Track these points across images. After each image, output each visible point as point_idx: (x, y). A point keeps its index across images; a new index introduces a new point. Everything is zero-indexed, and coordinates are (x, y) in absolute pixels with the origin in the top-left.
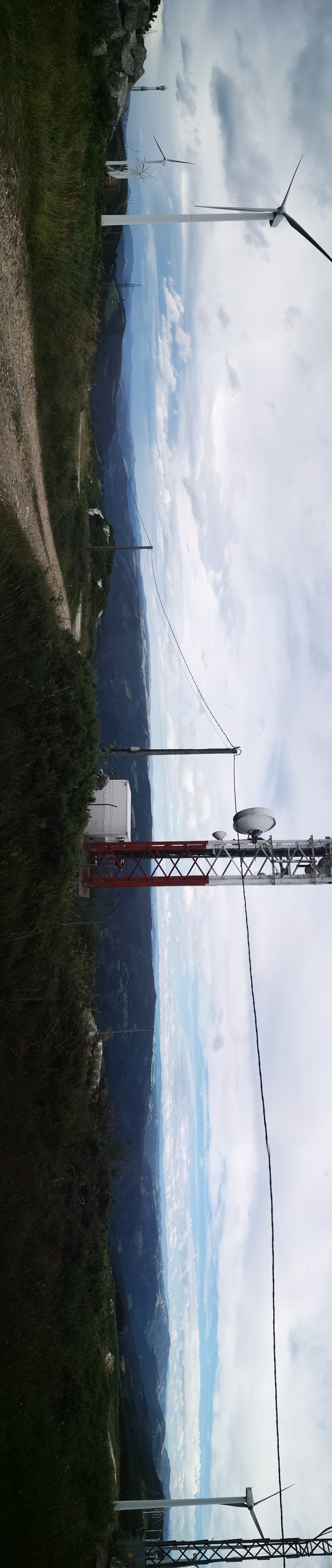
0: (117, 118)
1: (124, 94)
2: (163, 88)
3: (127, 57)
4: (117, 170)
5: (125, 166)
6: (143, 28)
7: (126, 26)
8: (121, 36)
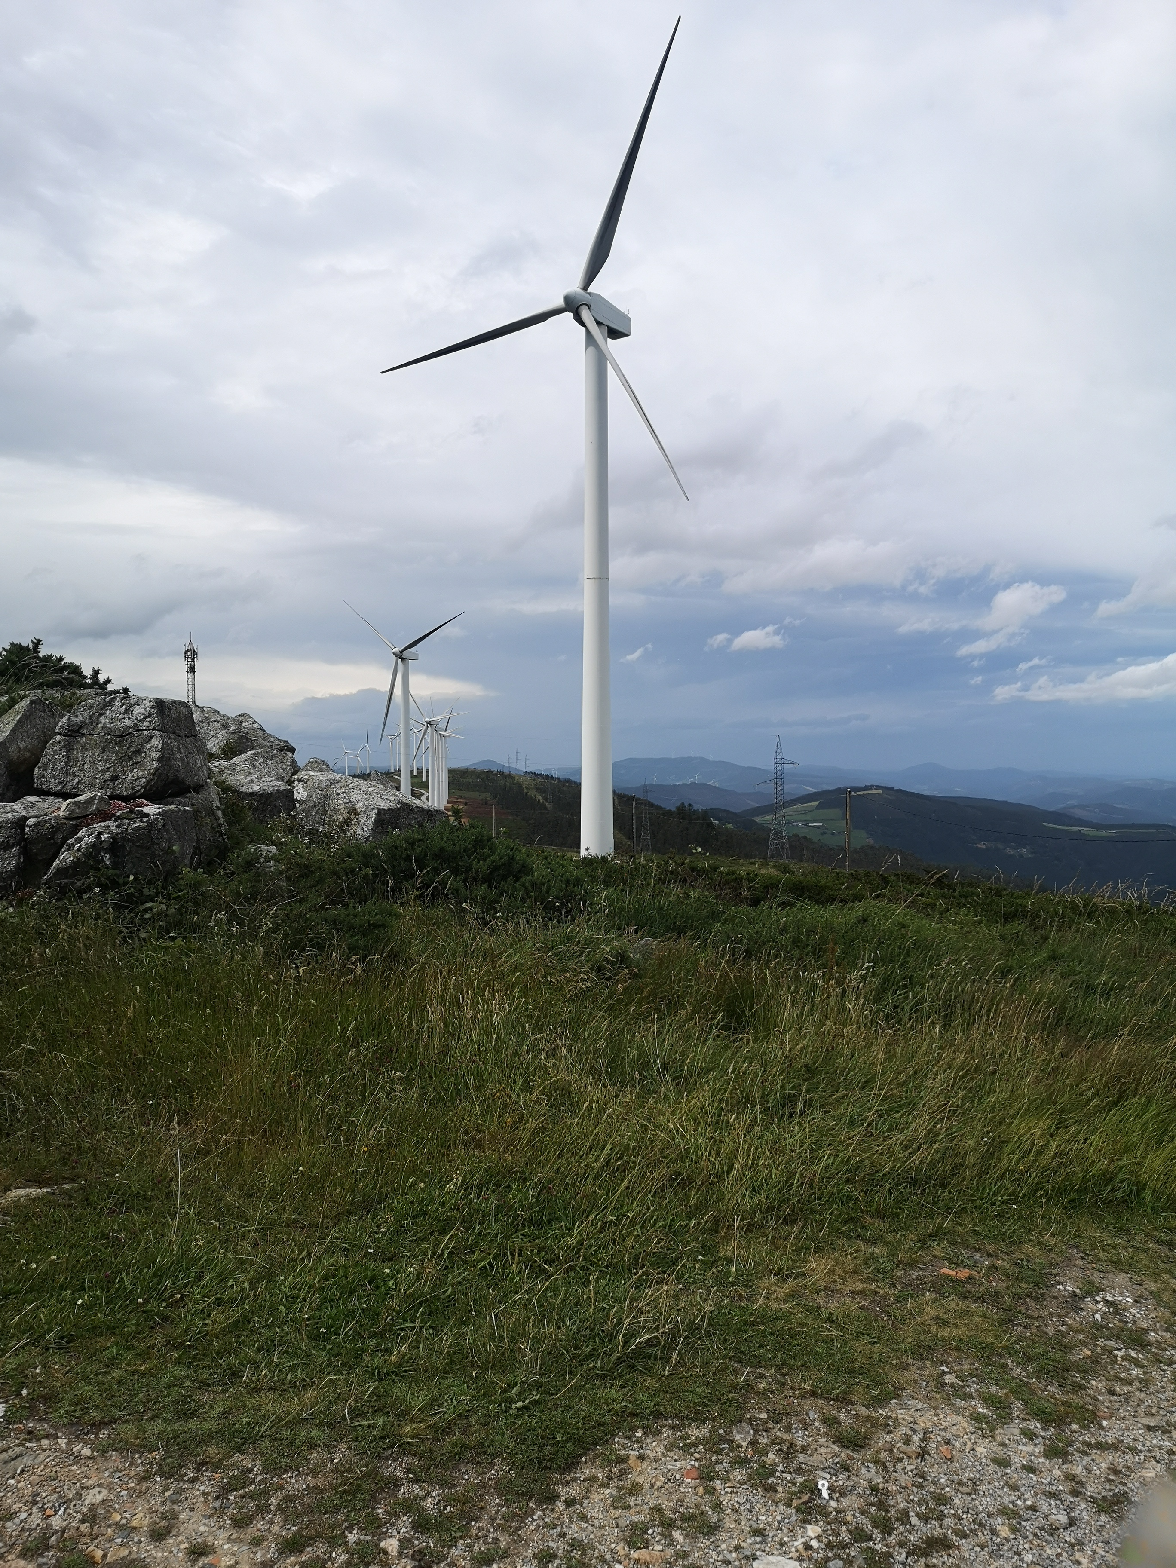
2: (191, 655)
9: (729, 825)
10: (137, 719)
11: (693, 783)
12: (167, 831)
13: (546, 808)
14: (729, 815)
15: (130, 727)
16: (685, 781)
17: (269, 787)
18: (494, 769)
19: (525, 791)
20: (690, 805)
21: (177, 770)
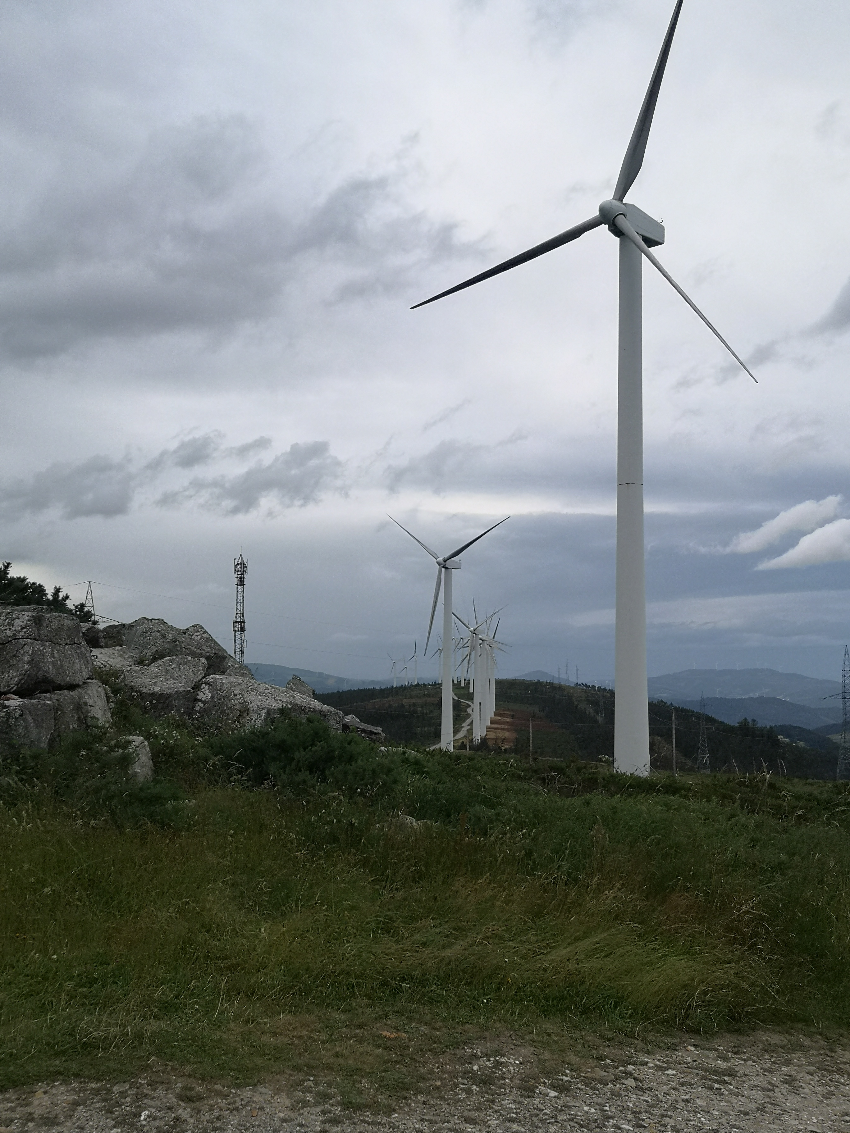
0: (321, 712)
1: (256, 689)
2: (241, 568)
3: (156, 677)
4: (469, 710)
5: (456, 686)
6: (85, 626)
7: (79, 679)
8: (103, 694)
9: (801, 744)
10: (15, 630)
11: (761, 697)
12: (24, 720)
13: (596, 721)
14: (800, 732)
15: (9, 637)
16: (752, 695)
17: (169, 688)
18: (543, 680)
19: (576, 703)
20: (754, 721)
21: (46, 672)
